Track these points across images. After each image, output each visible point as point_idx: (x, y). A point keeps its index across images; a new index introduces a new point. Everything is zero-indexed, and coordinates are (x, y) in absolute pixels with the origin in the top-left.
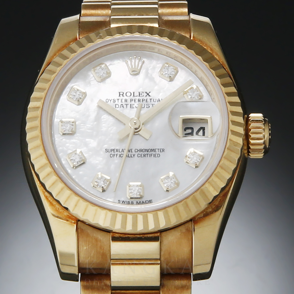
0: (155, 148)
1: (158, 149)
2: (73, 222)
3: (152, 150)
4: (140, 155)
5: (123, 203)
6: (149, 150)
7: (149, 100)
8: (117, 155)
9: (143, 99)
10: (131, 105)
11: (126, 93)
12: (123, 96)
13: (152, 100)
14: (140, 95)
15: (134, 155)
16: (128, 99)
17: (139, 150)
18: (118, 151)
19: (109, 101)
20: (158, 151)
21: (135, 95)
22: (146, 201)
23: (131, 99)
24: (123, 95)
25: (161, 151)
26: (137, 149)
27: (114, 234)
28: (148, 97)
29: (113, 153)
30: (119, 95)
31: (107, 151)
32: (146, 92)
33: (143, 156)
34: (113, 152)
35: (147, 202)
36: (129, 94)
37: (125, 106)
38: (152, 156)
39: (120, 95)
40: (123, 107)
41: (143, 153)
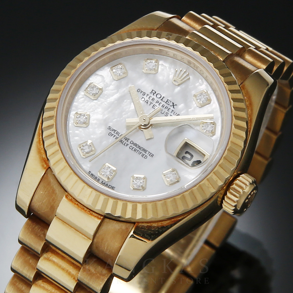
0: (147, 150)
1: (149, 152)
2: (45, 166)
3: (145, 151)
4: (132, 148)
5: (92, 175)
6: (142, 148)
7: (170, 110)
8: (114, 136)
9: (166, 107)
10: (154, 106)
11: (157, 94)
12: (153, 95)
13: (173, 112)
14: (167, 103)
15: (127, 145)
16: (156, 99)
17: (134, 143)
18: (118, 134)
19: (140, 92)
20: (148, 154)
21: (163, 100)
22: (109, 185)
23: (157, 101)
24: (154, 93)
25: (151, 155)
26: (133, 141)
27: (69, 195)
28: (172, 108)
29: (113, 133)
30: (150, 92)
31: (109, 128)
32: (173, 103)
33: (133, 150)
35: (110, 187)
36: (159, 96)
37: (149, 103)
38: (141, 155)
39: (152, 92)
40: (147, 103)
41: (135, 148)
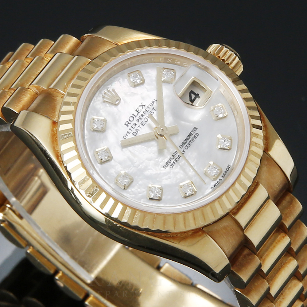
0: (189, 133)
1: (192, 131)
2: (200, 233)
3: (190, 135)
4: (187, 147)
5: (215, 186)
6: (188, 137)
7: (148, 109)
8: (174, 163)
9: (143, 112)
10: (142, 123)
11: (129, 120)
12: (130, 124)
13: (149, 106)
14: (139, 111)
15: (184, 151)
16: (135, 121)
17: (182, 145)
18: (172, 159)
19: (126, 136)
20: (194, 132)
21: (136, 115)
22: (226, 170)
23: (137, 120)
24: (128, 123)
25: (195, 130)
26: (180, 145)
27: (233, 211)
28: (145, 108)
30: (127, 127)
31: (165, 167)
32: (140, 106)
33: (189, 145)
34: (169, 163)
35: (228, 169)
36: (132, 119)
37: (139, 128)
38: (194, 139)
39: (127, 125)
40: (138, 130)
41: (187, 143)
